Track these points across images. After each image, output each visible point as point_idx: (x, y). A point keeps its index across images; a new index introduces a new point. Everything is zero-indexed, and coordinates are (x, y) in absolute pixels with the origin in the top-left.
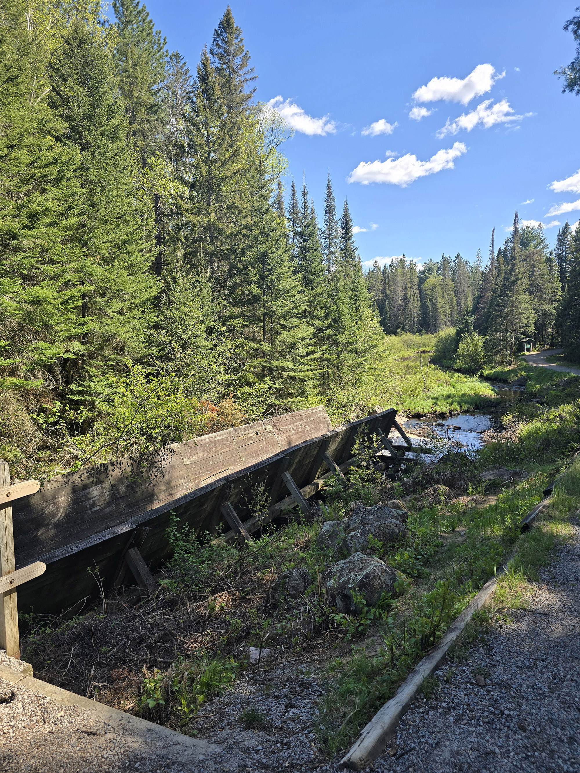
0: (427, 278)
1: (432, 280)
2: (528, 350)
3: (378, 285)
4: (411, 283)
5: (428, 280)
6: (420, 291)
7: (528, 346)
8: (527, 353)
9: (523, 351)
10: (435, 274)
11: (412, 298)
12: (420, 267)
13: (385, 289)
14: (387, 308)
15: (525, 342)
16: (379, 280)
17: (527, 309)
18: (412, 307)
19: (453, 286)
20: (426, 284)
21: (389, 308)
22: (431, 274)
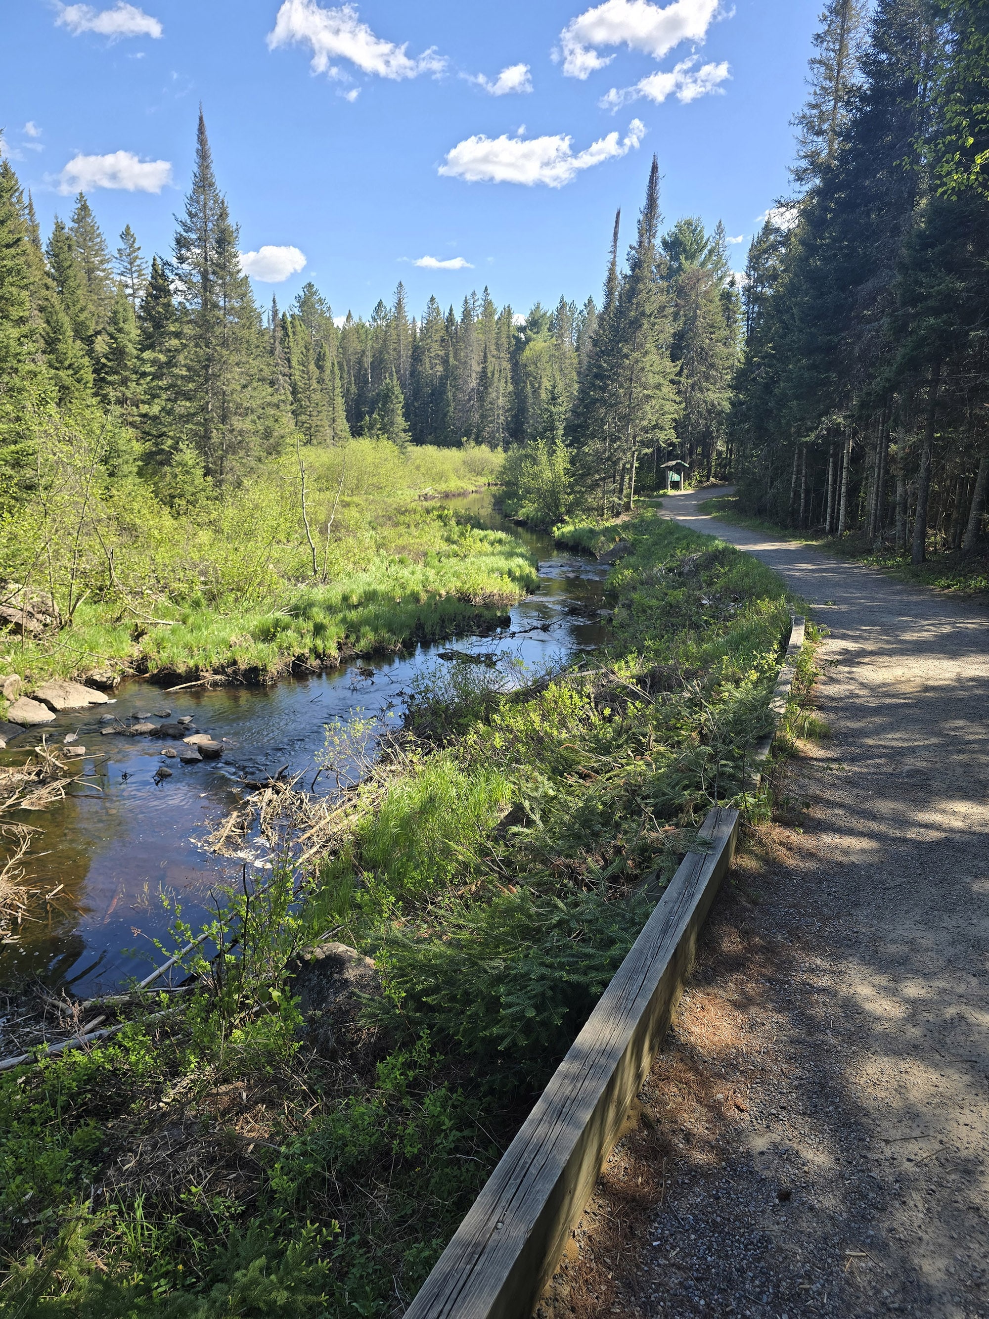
0: (528, 340)
1: (540, 344)
2: (676, 485)
3: (436, 346)
4: (498, 347)
5: (531, 344)
6: (515, 365)
7: (676, 477)
8: (671, 492)
9: (665, 487)
10: (545, 332)
11: (497, 376)
12: (520, 319)
13: (447, 355)
14: (450, 394)
15: (670, 468)
16: (437, 337)
17: (658, 387)
18: (494, 394)
19: (576, 361)
20: (527, 353)
21: (454, 396)
22: (537, 333)
